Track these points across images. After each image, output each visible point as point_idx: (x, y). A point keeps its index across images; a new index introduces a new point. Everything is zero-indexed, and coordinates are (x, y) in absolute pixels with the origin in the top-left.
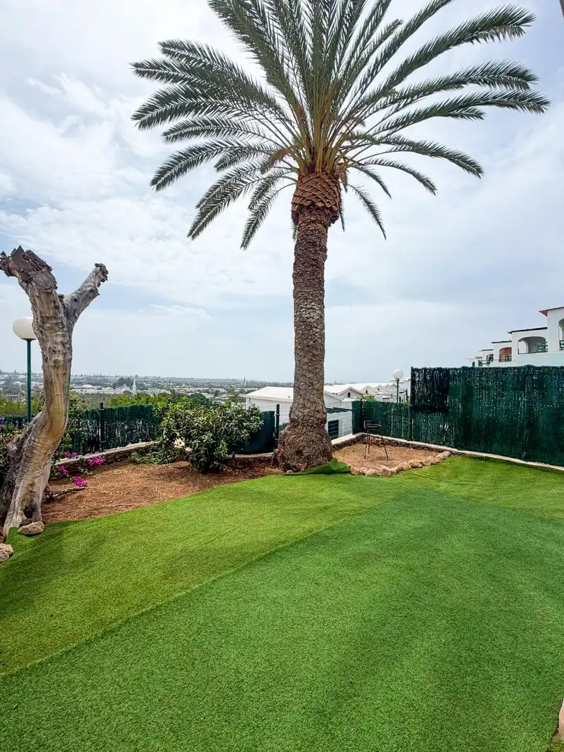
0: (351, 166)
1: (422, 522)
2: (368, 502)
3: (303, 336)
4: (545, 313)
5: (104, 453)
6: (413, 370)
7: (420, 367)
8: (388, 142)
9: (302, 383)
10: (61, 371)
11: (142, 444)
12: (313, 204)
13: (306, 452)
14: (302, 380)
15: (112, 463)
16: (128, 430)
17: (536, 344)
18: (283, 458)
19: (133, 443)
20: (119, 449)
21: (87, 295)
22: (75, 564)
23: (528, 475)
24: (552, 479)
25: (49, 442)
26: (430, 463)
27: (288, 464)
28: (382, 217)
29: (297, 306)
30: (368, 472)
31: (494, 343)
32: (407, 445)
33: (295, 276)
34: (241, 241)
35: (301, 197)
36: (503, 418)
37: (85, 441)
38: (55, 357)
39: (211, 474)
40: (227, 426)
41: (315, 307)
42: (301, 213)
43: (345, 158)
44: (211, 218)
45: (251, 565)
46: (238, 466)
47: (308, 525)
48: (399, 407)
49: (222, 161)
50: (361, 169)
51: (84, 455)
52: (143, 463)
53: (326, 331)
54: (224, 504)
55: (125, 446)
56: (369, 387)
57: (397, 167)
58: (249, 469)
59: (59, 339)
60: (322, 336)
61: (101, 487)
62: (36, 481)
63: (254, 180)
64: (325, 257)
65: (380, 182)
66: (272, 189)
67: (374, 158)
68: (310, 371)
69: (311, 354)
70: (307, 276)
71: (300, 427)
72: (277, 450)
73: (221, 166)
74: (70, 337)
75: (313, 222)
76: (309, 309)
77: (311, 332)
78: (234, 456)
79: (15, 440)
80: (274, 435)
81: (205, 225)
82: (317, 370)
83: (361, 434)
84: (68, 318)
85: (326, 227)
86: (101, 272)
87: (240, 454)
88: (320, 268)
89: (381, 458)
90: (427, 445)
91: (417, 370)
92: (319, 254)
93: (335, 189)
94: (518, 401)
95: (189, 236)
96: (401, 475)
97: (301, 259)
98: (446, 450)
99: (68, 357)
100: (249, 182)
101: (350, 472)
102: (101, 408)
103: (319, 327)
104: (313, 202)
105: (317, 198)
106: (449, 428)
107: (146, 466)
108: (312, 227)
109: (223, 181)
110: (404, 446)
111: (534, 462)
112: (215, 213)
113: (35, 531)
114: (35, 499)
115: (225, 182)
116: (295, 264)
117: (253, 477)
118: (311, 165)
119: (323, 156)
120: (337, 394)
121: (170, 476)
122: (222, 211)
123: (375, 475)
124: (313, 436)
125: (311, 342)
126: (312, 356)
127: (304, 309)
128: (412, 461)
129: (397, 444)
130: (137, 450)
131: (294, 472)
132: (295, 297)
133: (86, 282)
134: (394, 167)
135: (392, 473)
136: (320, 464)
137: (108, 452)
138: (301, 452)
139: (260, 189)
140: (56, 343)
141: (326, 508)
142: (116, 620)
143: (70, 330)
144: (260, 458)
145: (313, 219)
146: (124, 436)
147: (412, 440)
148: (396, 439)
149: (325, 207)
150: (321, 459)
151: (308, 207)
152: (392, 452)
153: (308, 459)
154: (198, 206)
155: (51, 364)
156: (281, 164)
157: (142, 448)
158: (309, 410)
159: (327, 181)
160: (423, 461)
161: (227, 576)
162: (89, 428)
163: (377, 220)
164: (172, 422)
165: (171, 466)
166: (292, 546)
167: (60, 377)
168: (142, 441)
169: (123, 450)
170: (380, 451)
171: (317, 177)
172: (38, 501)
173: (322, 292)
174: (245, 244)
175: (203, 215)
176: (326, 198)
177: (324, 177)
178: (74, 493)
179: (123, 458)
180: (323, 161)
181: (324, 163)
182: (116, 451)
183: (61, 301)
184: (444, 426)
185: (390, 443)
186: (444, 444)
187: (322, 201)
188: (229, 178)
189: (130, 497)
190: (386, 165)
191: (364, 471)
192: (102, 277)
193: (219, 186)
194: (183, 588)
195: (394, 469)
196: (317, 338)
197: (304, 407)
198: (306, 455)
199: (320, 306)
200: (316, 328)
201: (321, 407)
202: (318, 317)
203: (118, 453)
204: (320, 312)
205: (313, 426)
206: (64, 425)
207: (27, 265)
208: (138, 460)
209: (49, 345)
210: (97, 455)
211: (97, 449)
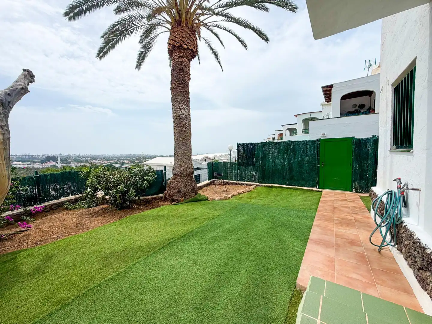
0: (202, 25)
1: (244, 218)
2: (217, 213)
3: (178, 125)
4: (296, 116)
5: (42, 205)
6: (238, 145)
7: (241, 143)
8: (222, 15)
9: (179, 153)
11: (71, 197)
12: (181, 45)
13: (183, 191)
14: (179, 150)
15: (49, 211)
16: (60, 189)
17: (293, 131)
18: (170, 196)
19: (64, 197)
20: (54, 202)
21: (19, 92)
22: (31, 275)
23: (289, 192)
24: (298, 192)
26: (246, 191)
27: (173, 199)
28: (220, 58)
29: (174, 108)
30: (217, 199)
31: (275, 131)
32: (236, 184)
33: (172, 89)
34: (135, 64)
35: (173, 40)
36: (279, 167)
37: (25, 198)
39: (124, 210)
40: (134, 180)
41: (185, 108)
42: (174, 50)
43: (198, 20)
44: (113, 46)
45: (155, 252)
46: (142, 203)
47: (186, 228)
48: (232, 164)
49: (119, 7)
50: (208, 29)
51: (25, 208)
52: (74, 208)
53: (192, 123)
54: (136, 224)
55: (58, 199)
56: (216, 156)
57: (227, 30)
58: (149, 204)
60: (190, 125)
61: (43, 227)
63: (142, 25)
64: (189, 79)
65: (219, 38)
66: (154, 33)
67: (215, 23)
68: (183, 146)
69: (184, 136)
70: (179, 90)
71: (179, 177)
72: (166, 192)
73: (118, 11)
74: (7, 122)
75: (182, 57)
76: (181, 109)
77: (183, 123)
78: (139, 198)
80: (163, 184)
81: (108, 50)
82: (188, 145)
83: (212, 180)
84: (4, 108)
85: (190, 61)
86: (29, 76)
87: (143, 196)
88: (187, 85)
89: (223, 191)
90: (246, 183)
91: (240, 144)
92: (186, 77)
93: (194, 38)
94: (285, 158)
95: (97, 57)
96: (233, 198)
97: (175, 79)
98: (254, 184)
100: (139, 25)
101: (207, 200)
102: (36, 174)
103: (188, 120)
104: (181, 44)
105: (183, 42)
106: (255, 173)
107: (76, 210)
108: (181, 60)
109: (120, 22)
110: (234, 184)
111: (291, 186)
112: (115, 43)
115: (122, 23)
116: (171, 81)
117: (152, 208)
118: (179, 21)
119: (186, 17)
120: (199, 160)
121: (96, 214)
122: (120, 42)
123: (221, 199)
124: (187, 182)
125: (184, 129)
127: (178, 109)
128: (238, 191)
129: (231, 184)
130: (68, 201)
131: (177, 202)
132: (172, 102)
134: (226, 30)
135: (229, 198)
136: (192, 197)
137: (45, 204)
138: (181, 191)
139: (146, 31)
141: (196, 218)
142: (69, 298)
143: (6, 117)
144: (156, 197)
145: (181, 55)
146: (57, 192)
147: (238, 181)
148: (230, 181)
149: (188, 48)
150: (191, 194)
151: (178, 47)
152: (229, 187)
153: (185, 195)
154: (103, 37)
156: (160, 17)
157: (72, 199)
158: (184, 167)
159: (189, 32)
160: (244, 190)
161: (141, 261)
163: (218, 60)
164: (95, 180)
165: (96, 209)
166: (178, 239)
168: (72, 195)
169: (57, 202)
170: (223, 188)
171: (183, 29)
173: (188, 100)
174: (138, 66)
175: (106, 43)
176: (188, 43)
177: (187, 30)
178: (20, 233)
179: (60, 207)
180: (186, 20)
181: (187, 21)
182: (52, 203)
184: (253, 173)
185: (228, 183)
186: (253, 182)
187: (186, 45)
188: (125, 21)
189: (68, 230)
190: (221, 28)
191: (215, 198)
192: (31, 80)
193: (117, 25)
194: (114, 272)
195: (230, 196)
196: (186, 126)
197: (181, 166)
198: (183, 193)
199: (187, 108)
200: (186, 120)
201: (191, 166)
202: (187, 114)
203: (54, 204)
204: (188, 111)
205: (186, 176)
206: (8, 185)
208: (70, 207)
210: (36, 207)
211: (36, 203)
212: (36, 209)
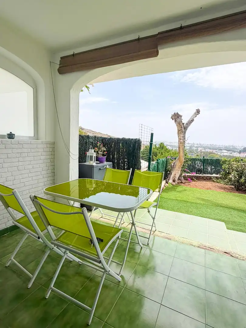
5: (203, 175)
11: (219, 175)
19: (215, 174)
20: (209, 175)
21: (191, 122)
25: (180, 164)
37: (197, 169)
38: (181, 141)
51: (196, 174)
55: (212, 174)
59: (182, 136)
61: (197, 184)
62: (176, 174)
74: (185, 135)
79: (173, 163)
84: (185, 130)
86: (198, 112)
99: (184, 141)
102: (204, 158)
107: (217, 183)
113: (173, 184)
114: (176, 178)
121: (225, 189)
130: (216, 177)
133: (191, 117)
137: (205, 175)
140: (181, 137)
143: (185, 133)
146: (212, 170)
155: (180, 142)
157: (219, 177)
162: (199, 165)
164: (227, 167)
167: (182, 146)
172: (176, 179)
178: (188, 183)
179: (210, 179)
183: (183, 125)
192: (197, 114)
203: (208, 177)
206: (183, 160)
207: (176, 117)
208: (215, 180)
209: (180, 137)
210: (200, 175)
211: (201, 173)
212: (200, 176)
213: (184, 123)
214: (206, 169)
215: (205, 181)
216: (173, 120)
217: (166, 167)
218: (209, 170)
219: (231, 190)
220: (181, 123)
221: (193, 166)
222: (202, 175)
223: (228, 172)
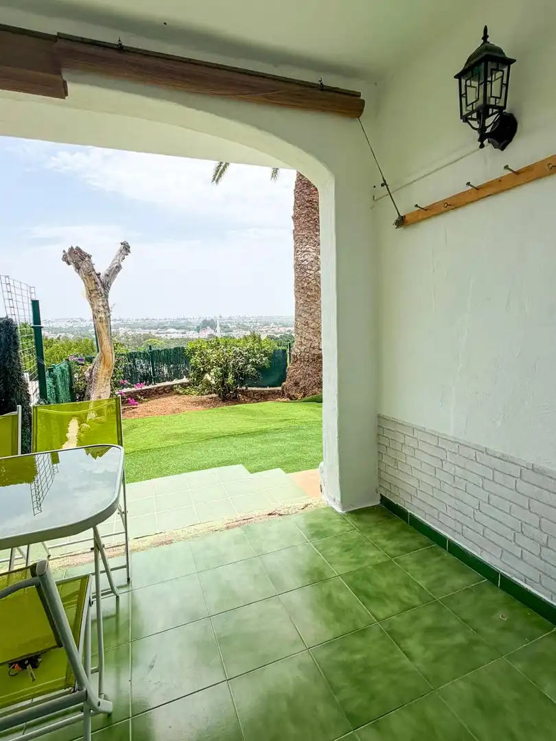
3: (298, 279)
5: (155, 386)
9: (299, 323)
10: (104, 324)
11: (185, 380)
13: (302, 384)
14: (298, 319)
15: (161, 393)
16: (173, 368)
18: (287, 390)
19: (178, 378)
20: (167, 383)
21: (115, 270)
25: (106, 371)
27: (289, 394)
33: (295, 218)
37: (141, 376)
38: (100, 316)
39: (228, 402)
40: (234, 362)
41: (310, 250)
46: (256, 397)
51: (141, 386)
52: (184, 394)
55: (172, 381)
59: (101, 303)
60: (318, 277)
61: (150, 408)
62: (102, 395)
68: (305, 312)
70: (302, 220)
71: (298, 362)
72: (285, 383)
74: (107, 301)
76: (304, 252)
77: (305, 275)
78: (247, 389)
79: (88, 370)
80: (284, 370)
82: (312, 310)
84: (105, 289)
86: (125, 249)
87: (257, 386)
88: (315, 209)
92: (314, 194)
95: (212, 181)
99: (108, 314)
102: (150, 349)
103: (314, 269)
107: (186, 396)
116: (295, 206)
124: (310, 370)
125: (306, 284)
126: (307, 297)
127: (300, 253)
130: (182, 385)
131: (290, 400)
132: (294, 239)
133: (114, 260)
136: (316, 394)
137: (158, 385)
138: (298, 383)
140: (99, 306)
143: (107, 296)
144: (275, 390)
146: (171, 372)
150: (316, 390)
153: (304, 390)
155: (98, 319)
157: (185, 383)
158: (305, 347)
162: (142, 366)
164: (199, 360)
165: (205, 397)
167: (105, 328)
169: (170, 384)
173: (317, 233)
178: (130, 410)
179: (170, 391)
182: (165, 384)
183: (99, 278)
192: (125, 252)
196: (310, 280)
197: (301, 344)
198: (302, 386)
199: (314, 248)
200: (310, 270)
201: (317, 344)
202: (312, 259)
203: (168, 386)
204: (315, 254)
205: (308, 361)
206: (112, 359)
207: (77, 258)
208: (181, 392)
209: (95, 308)
210: (151, 387)
211: (150, 383)
212: (151, 389)
213: (99, 274)
214: (159, 371)
215: (163, 397)
216: (69, 264)
217: (71, 384)
218: (166, 371)
219: (213, 403)
220: (93, 273)
221: (131, 371)
222: (153, 386)
223: (202, 369)
